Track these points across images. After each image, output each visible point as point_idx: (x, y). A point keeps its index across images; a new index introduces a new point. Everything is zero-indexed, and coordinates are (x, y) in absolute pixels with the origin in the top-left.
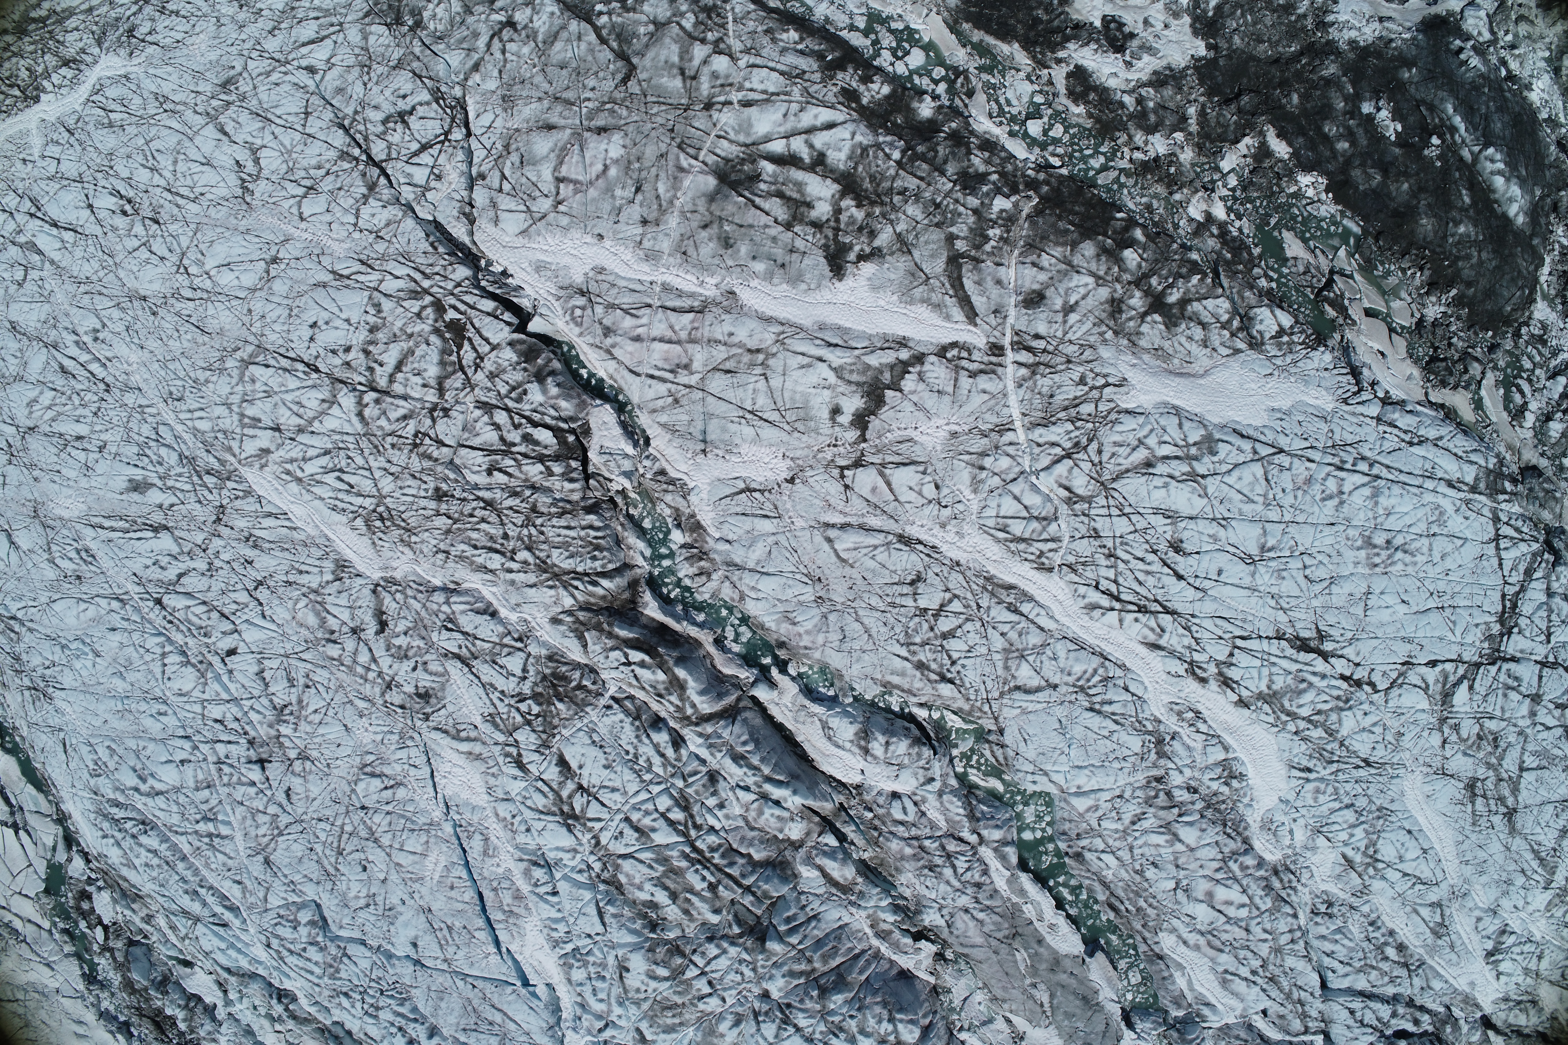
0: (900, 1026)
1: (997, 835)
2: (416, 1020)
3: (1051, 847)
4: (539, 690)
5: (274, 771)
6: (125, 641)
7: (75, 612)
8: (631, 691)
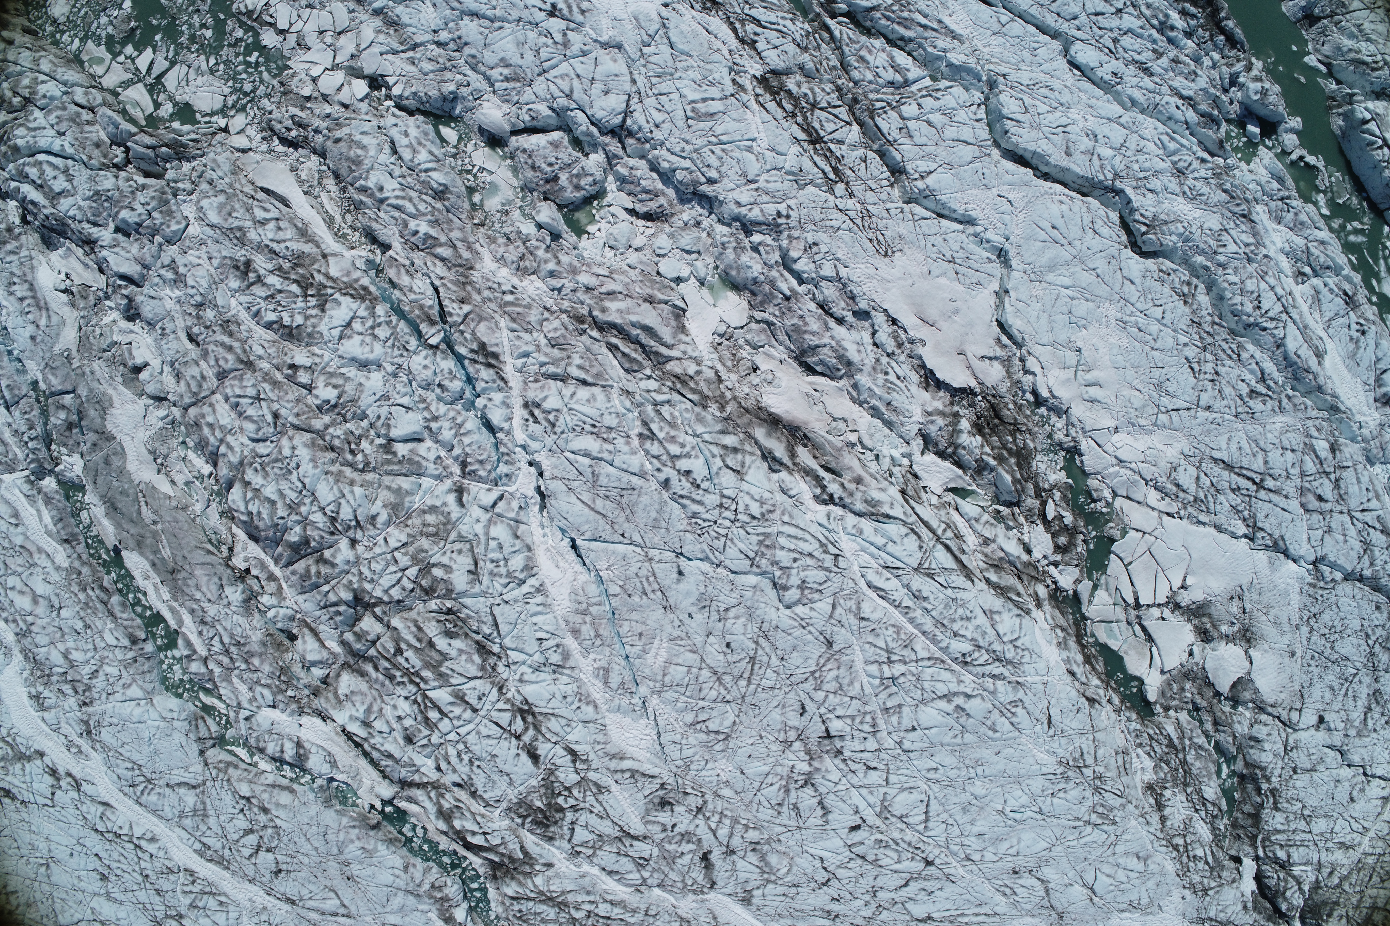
0: (242, 509)
2: (682, 497)
3: (159, 642)
4: (558, 816)
5: (817, 730)
6: (968, 827)
7: (1022, 844)
8: (483, 810)
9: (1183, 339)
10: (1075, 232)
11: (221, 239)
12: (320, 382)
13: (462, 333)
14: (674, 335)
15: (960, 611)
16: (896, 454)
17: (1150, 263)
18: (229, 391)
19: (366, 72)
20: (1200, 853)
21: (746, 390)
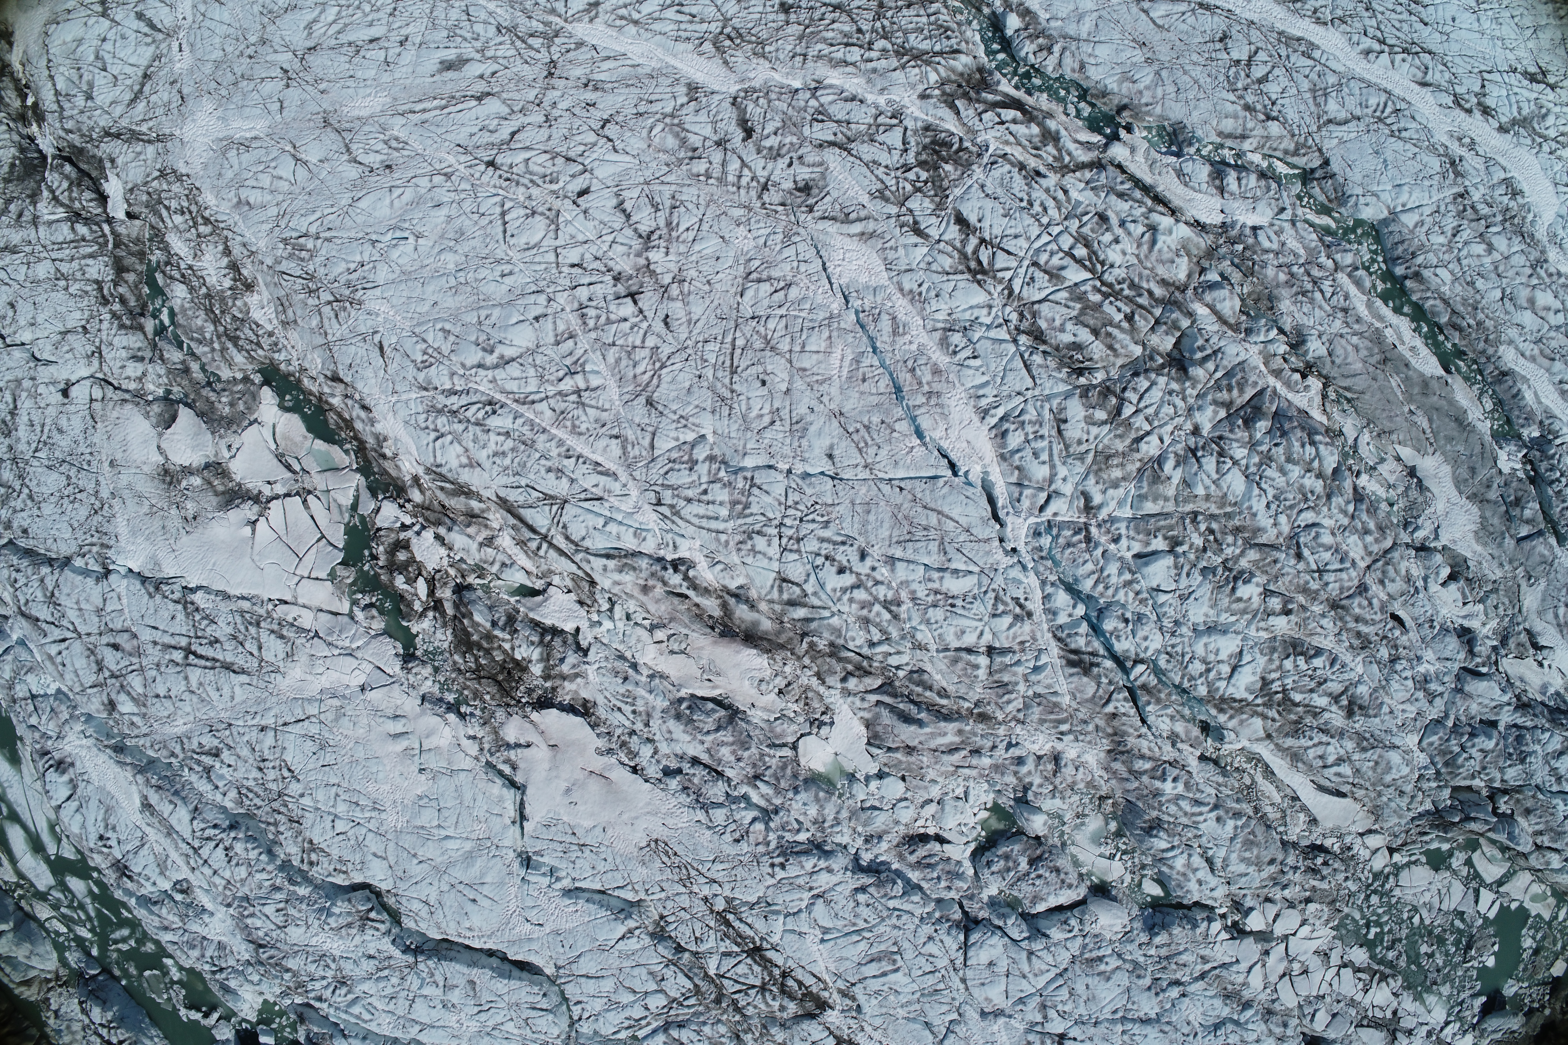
1: (1348, 259)
2: (843, 543)
4: (924, 157)
5: (648, 301)
6: (454, 213)
7: (387, 201)
8: (1008, 149)
9: (306, 801)
10: (450, 899)
11: (1383, 735)
12: (1256, 601)
13: (1110, 683)
14: (877, 716)
15: (507, 462)
16: (607, 624)
17: (358, 878)
18: (1353, 574)
19: (1251, 939)
20: (178, 219)
21: (787, 669)
